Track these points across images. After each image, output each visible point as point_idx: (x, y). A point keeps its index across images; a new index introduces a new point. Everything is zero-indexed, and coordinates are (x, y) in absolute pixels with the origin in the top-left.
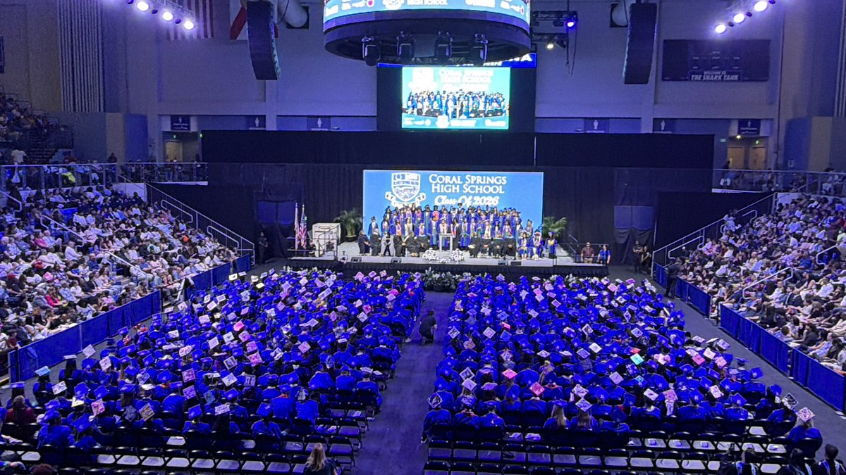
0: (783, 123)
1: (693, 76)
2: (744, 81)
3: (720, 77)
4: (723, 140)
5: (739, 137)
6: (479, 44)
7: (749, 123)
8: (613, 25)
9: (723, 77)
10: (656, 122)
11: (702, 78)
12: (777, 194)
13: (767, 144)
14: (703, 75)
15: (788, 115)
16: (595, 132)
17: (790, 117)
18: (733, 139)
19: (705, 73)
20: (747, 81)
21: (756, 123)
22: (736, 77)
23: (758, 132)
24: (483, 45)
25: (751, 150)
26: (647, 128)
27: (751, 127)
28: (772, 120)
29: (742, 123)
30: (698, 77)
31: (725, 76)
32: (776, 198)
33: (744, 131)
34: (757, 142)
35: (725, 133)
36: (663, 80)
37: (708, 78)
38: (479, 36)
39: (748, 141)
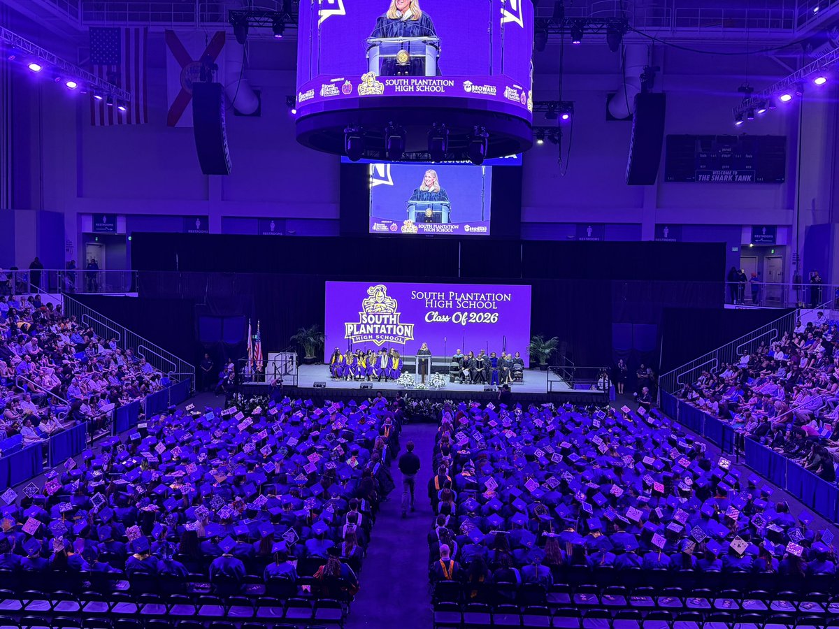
0: (802, 230)
1: (700, 176)
2: (757, 182)
3: (730, 178)
4: (735, 249)
5: (751, 245)
6: (480, 138)
7: (764, 230)
8: (610, 117)
9: (734, 178)
10: (659, 228)
11: (711, 178)
12: (799, 311)
13: (784, 254)
14: (711, 175)
15: (807, 220)
16: (588, 239)
17: (810, 223)
18: (745, 247)
19: (714, 173)
20: (761, 182)
21: (772, 230)
22: (749, 178)
23: (774, 240)
24: (483, 139)
25: (765, 260)
26: (648, 235)
27: (766, 235)
28: (790, 227)
29: (756, 230)
30: (705, 178)
31: (737, 176)
32: (799, 315)
33: (759, 239)
34: (773, 252)
35: (737, 242)
36: (666, 180)
37: (717, 178)
38: (479, 129)
39: (762, 251)
